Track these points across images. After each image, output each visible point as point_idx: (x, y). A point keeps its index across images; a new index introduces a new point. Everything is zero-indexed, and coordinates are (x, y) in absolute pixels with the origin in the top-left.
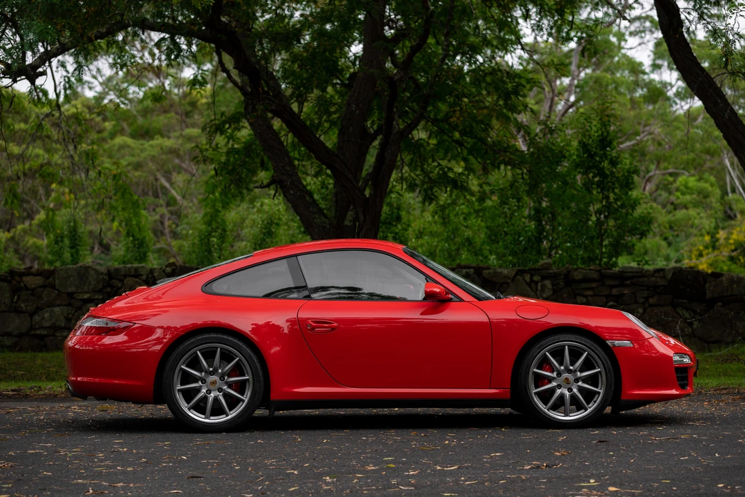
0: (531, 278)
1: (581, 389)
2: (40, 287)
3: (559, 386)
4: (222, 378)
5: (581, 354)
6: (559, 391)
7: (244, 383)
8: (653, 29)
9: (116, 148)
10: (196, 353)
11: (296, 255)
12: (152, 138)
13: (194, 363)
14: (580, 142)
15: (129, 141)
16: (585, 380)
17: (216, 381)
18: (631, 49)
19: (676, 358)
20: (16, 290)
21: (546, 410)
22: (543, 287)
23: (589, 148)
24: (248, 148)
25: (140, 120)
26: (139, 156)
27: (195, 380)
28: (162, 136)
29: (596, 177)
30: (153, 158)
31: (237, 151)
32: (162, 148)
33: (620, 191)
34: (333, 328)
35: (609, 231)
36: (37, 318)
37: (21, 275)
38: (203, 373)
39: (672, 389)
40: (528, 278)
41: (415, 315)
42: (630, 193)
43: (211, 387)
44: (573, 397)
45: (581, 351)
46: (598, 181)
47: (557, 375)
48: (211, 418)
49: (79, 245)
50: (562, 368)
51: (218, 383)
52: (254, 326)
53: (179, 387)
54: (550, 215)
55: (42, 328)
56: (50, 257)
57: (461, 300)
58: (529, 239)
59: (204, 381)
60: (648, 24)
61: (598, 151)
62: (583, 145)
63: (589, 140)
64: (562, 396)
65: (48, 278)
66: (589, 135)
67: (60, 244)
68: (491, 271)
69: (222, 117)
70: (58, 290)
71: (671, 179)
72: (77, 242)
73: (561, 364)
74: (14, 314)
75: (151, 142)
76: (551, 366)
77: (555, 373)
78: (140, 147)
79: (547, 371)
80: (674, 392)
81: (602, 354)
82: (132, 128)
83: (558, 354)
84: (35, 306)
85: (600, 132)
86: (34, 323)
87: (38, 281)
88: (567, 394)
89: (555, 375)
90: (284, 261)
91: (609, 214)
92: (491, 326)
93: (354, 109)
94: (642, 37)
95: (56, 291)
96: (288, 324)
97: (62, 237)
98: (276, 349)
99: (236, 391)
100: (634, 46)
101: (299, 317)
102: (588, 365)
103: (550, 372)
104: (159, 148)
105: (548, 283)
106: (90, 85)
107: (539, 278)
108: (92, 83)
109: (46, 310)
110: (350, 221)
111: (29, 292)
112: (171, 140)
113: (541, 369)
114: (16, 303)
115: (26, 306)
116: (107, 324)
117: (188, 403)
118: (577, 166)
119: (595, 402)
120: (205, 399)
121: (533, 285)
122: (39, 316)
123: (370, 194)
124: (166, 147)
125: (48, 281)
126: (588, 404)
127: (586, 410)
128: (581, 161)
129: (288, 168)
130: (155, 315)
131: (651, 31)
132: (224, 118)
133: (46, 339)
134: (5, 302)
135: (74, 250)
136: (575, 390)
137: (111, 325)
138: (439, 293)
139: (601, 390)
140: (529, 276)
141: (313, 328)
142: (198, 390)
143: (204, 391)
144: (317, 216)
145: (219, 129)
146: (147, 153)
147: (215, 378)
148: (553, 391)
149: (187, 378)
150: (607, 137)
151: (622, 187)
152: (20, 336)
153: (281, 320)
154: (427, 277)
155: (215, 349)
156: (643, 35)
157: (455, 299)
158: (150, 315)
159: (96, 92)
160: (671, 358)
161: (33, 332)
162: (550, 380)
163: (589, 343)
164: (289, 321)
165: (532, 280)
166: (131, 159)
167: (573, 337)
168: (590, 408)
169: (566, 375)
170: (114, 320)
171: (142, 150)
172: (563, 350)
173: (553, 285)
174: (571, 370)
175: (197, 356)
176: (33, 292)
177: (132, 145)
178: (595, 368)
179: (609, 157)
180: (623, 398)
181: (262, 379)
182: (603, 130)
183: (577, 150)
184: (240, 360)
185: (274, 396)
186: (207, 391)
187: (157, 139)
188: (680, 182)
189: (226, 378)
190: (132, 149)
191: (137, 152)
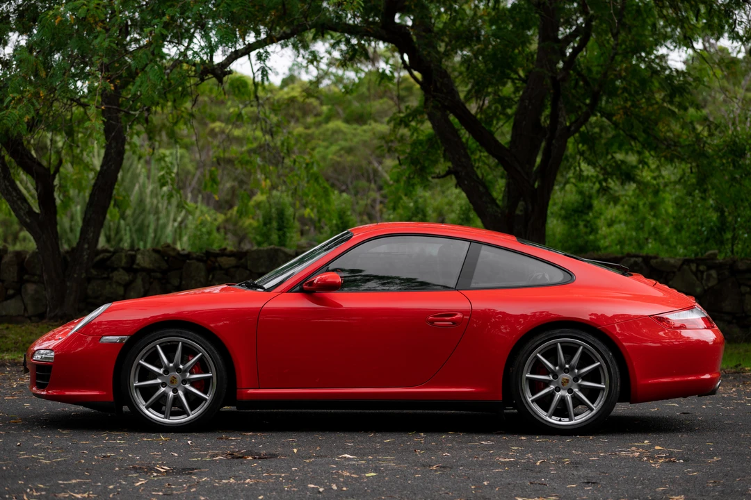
0: (697, 267)
2: (233, 267)
9: (329, 133)
12: (365, 123)
15: (342, 125)
20: (211, 270)
22: (709, 276)
24: (430, 140)
25: (356, 105)
26: (351, 140)
28: (376, 121)
30: (365, 143)
31: (421, 143)
32: (374, 133)
37: (216, 255)
40: (694, 267)
49: (286, 227)
56: (258, 238)
58: (711, 230)
65: (240, 258)
67: (268, 226)
68: (658, 260)
69: (406, 110)
70: (250, 270)
72: (285, 225)
75: (365, 127)
78: (353, 131)
82: (347, 112)
87: (232, 261)
95: (248, 272)
97: (270, 219)
104: (371, 133)
105: (713, 273)
107: (705, 267)
110: (521, 211)
111: (223, 272)
112: (382, 125)
114: (211, 281)
121: (699, 275)
123: (538, 186)
124: (378, 132)
125: (241, 261)
129: (463, 160)
132: (408, 111)
135: (281, 233)
140: (695, 265)
144: (489, 205)
145: (404, 122)
146: (360, 138)
159: (312, 76)
165: (698, 270)
166: (343, 143)
171: (355, 135)
173: (718, 275)
176: (227, 271)
177: (345, 130)
187: (371, 124)
190: (345, 134)
191: (349, 136)
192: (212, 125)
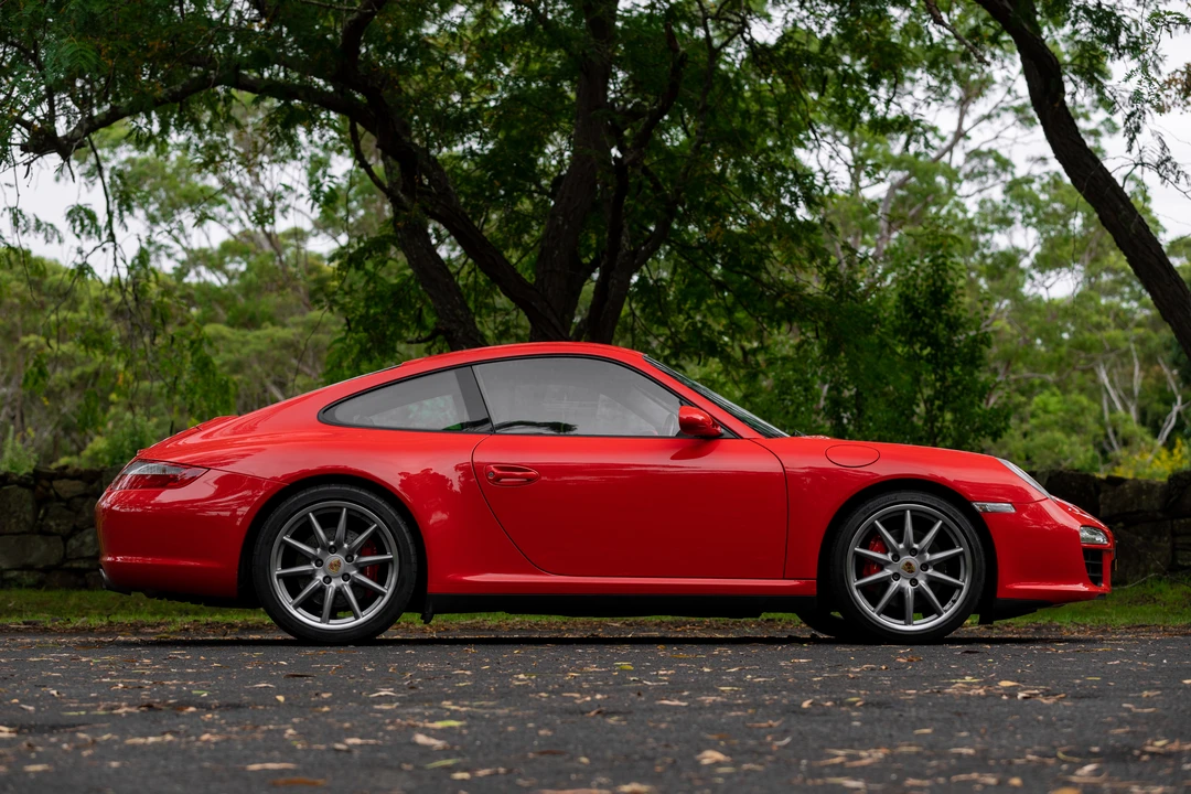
1: (932, 582)
2: (79, 496)
3: (897, 576)
4: (349, 557)
5: (932, 525)
6: (895, 584)
7: (385, 565)
8: (999, 171)
10: (307, 516)
11: (470, 365)
12: (258, 327)
13: (305, 533)
14: (900, 296)
15: (224, 330)
16: (938, 566)
17: (339, 562)
18: (968, 196)
19: (1084, 534)
20: (42, 501)
21: (875, 615)
23: (915, 303)
24: (398, 294)
25: (242, 302)
26: (239, 351)
27: (307, 559)
28: (274, 324)
29: (926, 348)
30: (260, 355)
32: (272, 341)
33: (961, 370)
34: (530, 479)
35: (945, 430)
36: (73, 543)
37: (51, 478)
38: (319, 550)
39: (1077, 583)
41: (662, 461)
42: (976, 374)
43: (331, 573)
44: (919, 594)
45: (931, 519)
46: (928, 355)
47: (893, 557)
48: (331, 621)
50: (901, 546)
51: (342, 565)
52: (403, 478)
53: (279, 571)
54: (855, 411)
55: (83, 558)
57: (738, 437)
59: (319, 562)
60: (991, 163)
61: (928, 308)
62: (906, 299)
63: (914, 293)
64: (900, 593)
65: (91, 482)
66: (915, 285)
71: (1023, 399)
73: (899, 541)
74: (38, 536)
75: (258, 333)
76: (884, 543)
77: (890, 555)
78: (241, 339)
79: (876, 551)
80: (1081, 587)
81: (967, 525)
82: (230, 313)
83: (895, 524)
84: (71, 525)
85: (931, 281)
86: (69, 551)
87: (77, 487)
88: (909, 588)
89: (889, 557)
90: (452, 374)
91: (945, 403)
92: (787, 479)
93: (560, 223)
94: (982, 182)
96: (460, 473)
98: (438, 517)
99: (372, 579)
100: (971, 192)
101: (475, 460)
102: (942, 542)
103: (882, 552)
104: (268, 341)
106: (170, 251)
108: (171, 248)
109: (87, 531)
111: (62, 504)
112: (286, 330)
113: (867, 548)
114: (42, 520)
115: (58, 525)
116: (164, 471)
117: (294, 598)
118: (897, 331)
119: (954, 602)
120: (321, 591)
122: (77, 540)
124: (279, 338)
125: (91, 487)
126: (943, 605)
127: (940, 615)
128: (902, 324)
129: (459, 312)
130: (243, 456)
131: (995, 173)
132: (361, 244)
133: (87, 575)
134: (24, 519)
136: (922, 582)
137: (171, 472)
138: (702, 422)
139: (964, 582)
141: (498, 478)
142: (310, 577)
143: (320, 577)
146: (252, 347)
147: (338, 557)
148: (885, 583)
149: (292, 557)
150: (941, 288)
151: (964, 363)
152: (47, 570)
153: (446, 466)
154: (682, 399)
155: (338, 511)
156: (984, 178)
157: (727, 435)
158: (233, 457)
159: (177, 260)
160: (1077, 533)
161: (67, 565)
162: (881, 566)
163: (945, 506)
164: (461, 469)
166: (228, 356)
167: (918, 496)
168: (946, 611)
169: (907, 558)
170: (176, 464)
171: (245, 343)
172: (903, 518)
174: (915, 549)
175: (309, 522)
176: (69, 503)
177: (230, 336)
178: (954, 547)
179: (945, 318)
180: (1000, 595)
181: (413, 559)
182: (936, 277)
183: (897, 307)
184: (378, 528)
185: (433, 587)
186: (324, 579)
187: (266, 328)
188: (1037, 404)
189: (356, 556)
190: (230, 341)
191: (236, 346)
192: (24, 340)
